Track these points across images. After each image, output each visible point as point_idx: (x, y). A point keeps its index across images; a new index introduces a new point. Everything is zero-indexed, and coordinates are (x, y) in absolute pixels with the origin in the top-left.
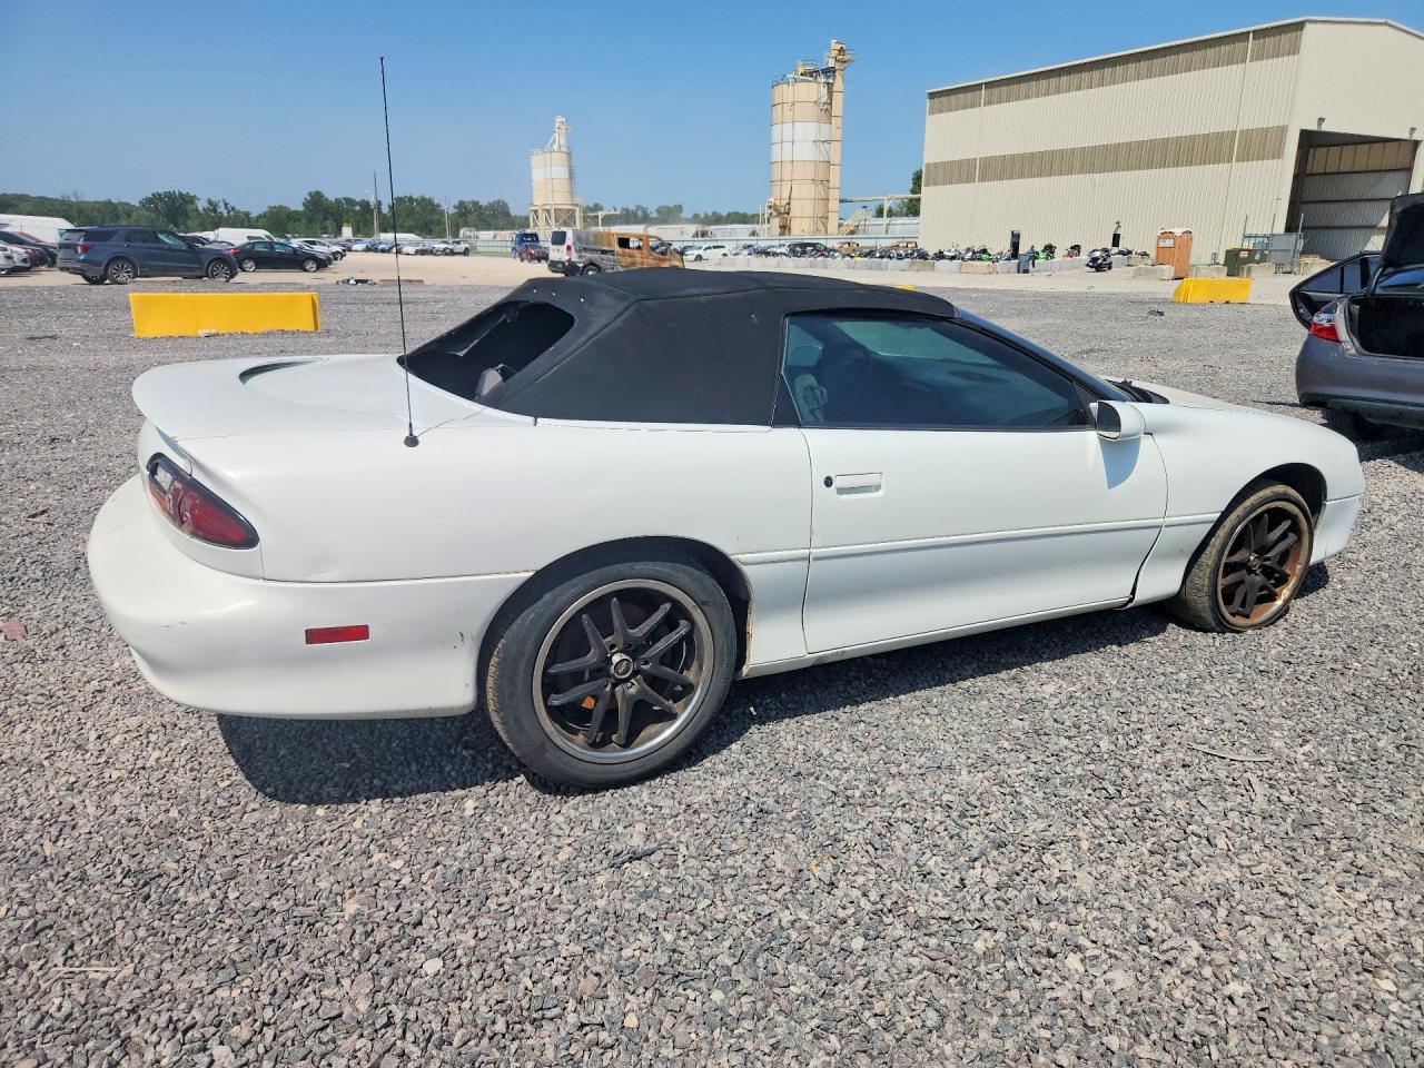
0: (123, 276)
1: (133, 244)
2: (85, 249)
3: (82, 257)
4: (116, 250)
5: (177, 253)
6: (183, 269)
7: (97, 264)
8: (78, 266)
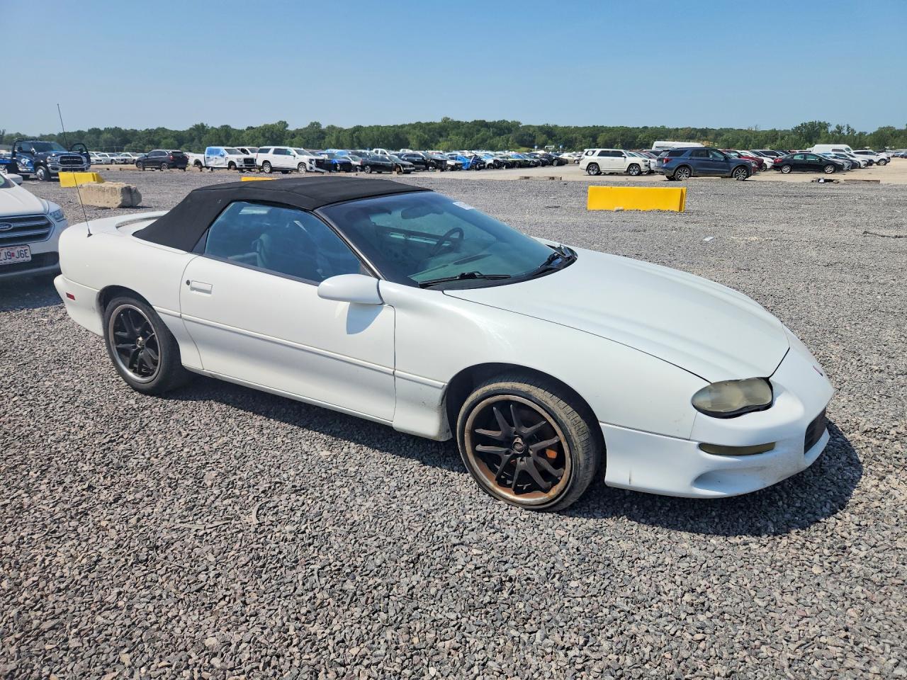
0: (683, 177)
1: (693, 158)
2: (667, 161)
3: (664, 166)
4: (684, 161)
5: (717, 163)
6: (720, 172)
7: (671, 169)
8: (662, 170)
